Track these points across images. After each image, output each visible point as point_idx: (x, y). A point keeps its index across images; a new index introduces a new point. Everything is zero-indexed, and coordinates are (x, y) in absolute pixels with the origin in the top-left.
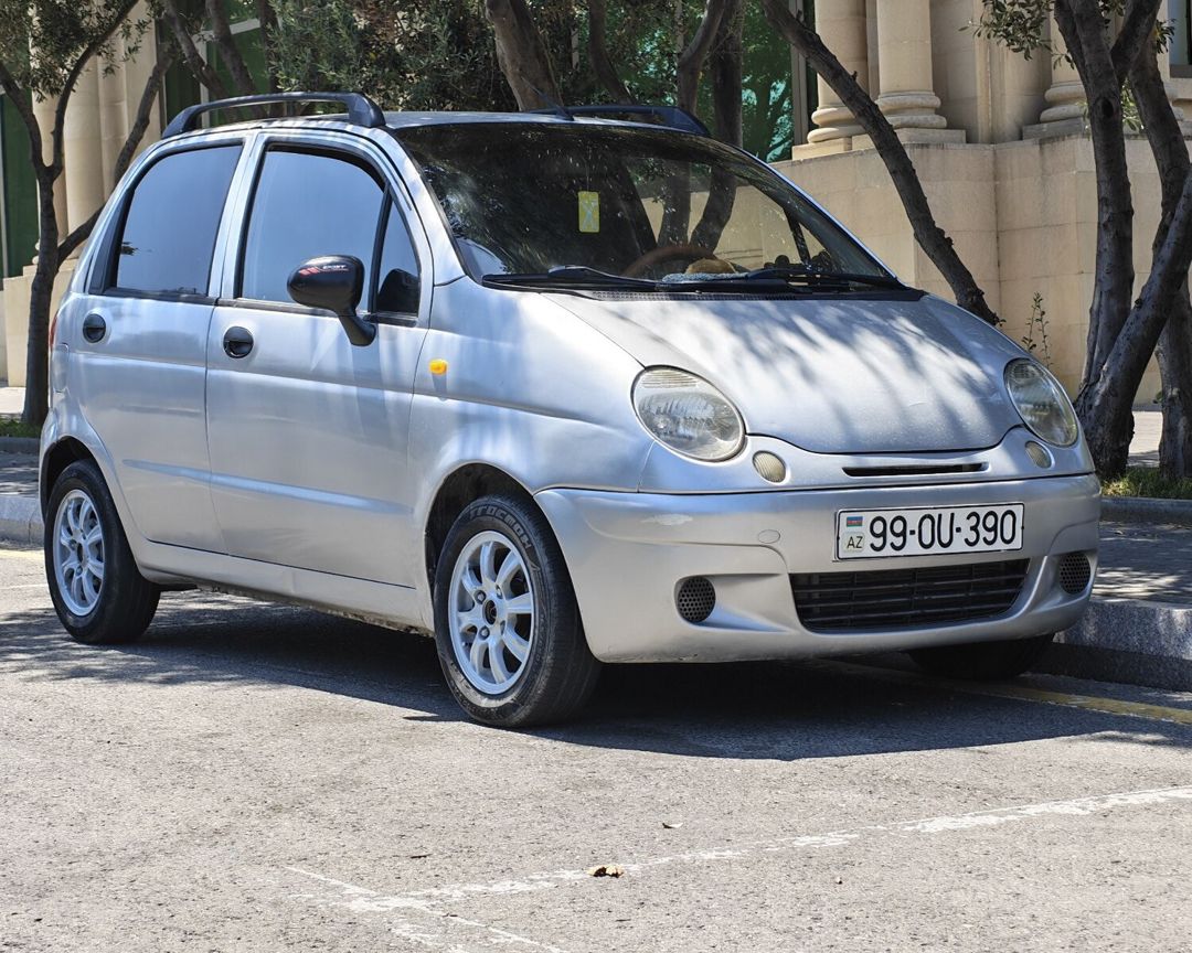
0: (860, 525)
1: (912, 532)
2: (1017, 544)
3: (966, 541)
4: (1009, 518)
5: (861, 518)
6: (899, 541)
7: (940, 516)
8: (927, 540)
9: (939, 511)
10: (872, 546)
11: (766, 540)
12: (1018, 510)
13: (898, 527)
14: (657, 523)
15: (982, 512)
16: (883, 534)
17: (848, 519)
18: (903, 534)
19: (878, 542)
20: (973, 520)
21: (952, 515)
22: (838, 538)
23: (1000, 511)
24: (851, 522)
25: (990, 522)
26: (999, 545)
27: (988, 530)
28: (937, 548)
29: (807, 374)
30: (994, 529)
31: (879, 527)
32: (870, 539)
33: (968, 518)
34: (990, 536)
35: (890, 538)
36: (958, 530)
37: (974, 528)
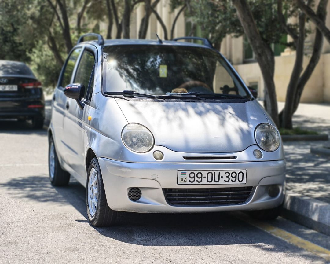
0: (186, 174)
1: (205, 177)
2: (244, 182)
3: (225, 180)
4: (241, 174)
5: (186, 172)
6: (199, 180)
7: (215, 173)
8: (210, 179)
9: (215, 171)
10: (190, 181)
11: (154, 178)
12: (245, 172)
13: (199, 175)
14: (122, 171)
15: (231, 172)
16: (194, 178)
17: (181, 172)
18: (201, 178)
19: (192, 180)
20: (227, 174)
21: (219, 173)
22: (178, 178)
23: (238, 172)
24: (182, 173)
25: (234, 175)
26: (237, 182)
27: (233, 177)
28: (213, 182)
29: (181, 126)
30: (235, 177)
31: (192, 175)
32: (189, 179)
33: (225, 173)
34: (234, 179)
35: (196, 179)
36: (222, 177)
37: (228, 177)
